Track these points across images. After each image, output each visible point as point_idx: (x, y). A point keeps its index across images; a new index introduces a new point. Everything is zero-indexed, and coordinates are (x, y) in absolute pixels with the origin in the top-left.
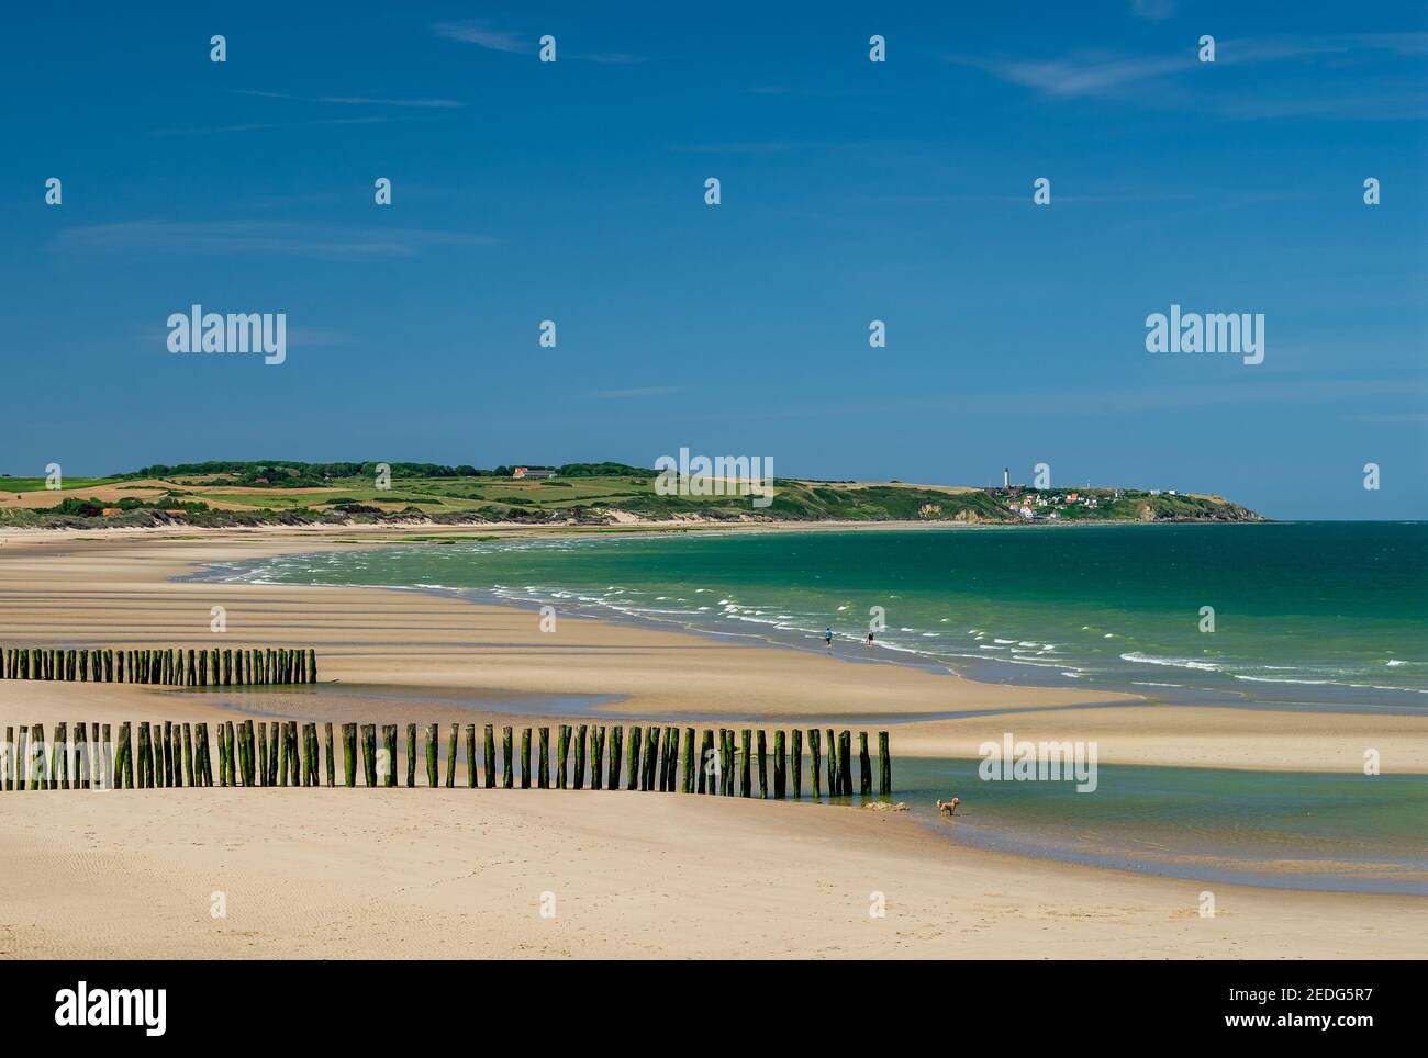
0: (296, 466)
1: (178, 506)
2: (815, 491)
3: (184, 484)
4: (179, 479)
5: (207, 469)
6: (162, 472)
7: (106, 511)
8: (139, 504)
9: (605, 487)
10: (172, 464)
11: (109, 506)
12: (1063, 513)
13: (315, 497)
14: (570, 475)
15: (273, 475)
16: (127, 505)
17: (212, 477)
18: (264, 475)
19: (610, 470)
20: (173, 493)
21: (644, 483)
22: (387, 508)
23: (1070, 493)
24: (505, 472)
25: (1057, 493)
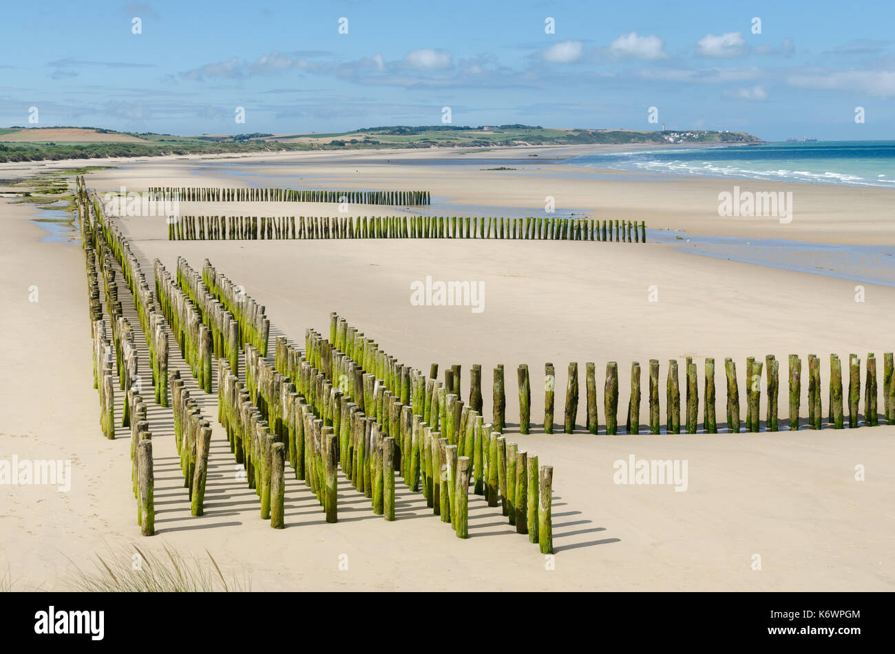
0: (409, 128)
1: (369, 142)
2: (592, 133)
3: (372, 134)
4: (370, 133)
5: (380, 129)
6: (364, 130)
7: (346, 144)
8: (356, 142)
9: (517, 133)
10: (367, 128)
11: (347, 142)
12: (685, 140)
13: (415, 138)
14: (504, 129)
15: (401, 131)
16: (353, 142)
17: (381, 132)
18: (398, 131)
19: (517, 127)
20: (368, 138)
21: (530, 131)
22: (440, 142)
23: (688, 132)
24: (481, 128)
25: (682, 133)
